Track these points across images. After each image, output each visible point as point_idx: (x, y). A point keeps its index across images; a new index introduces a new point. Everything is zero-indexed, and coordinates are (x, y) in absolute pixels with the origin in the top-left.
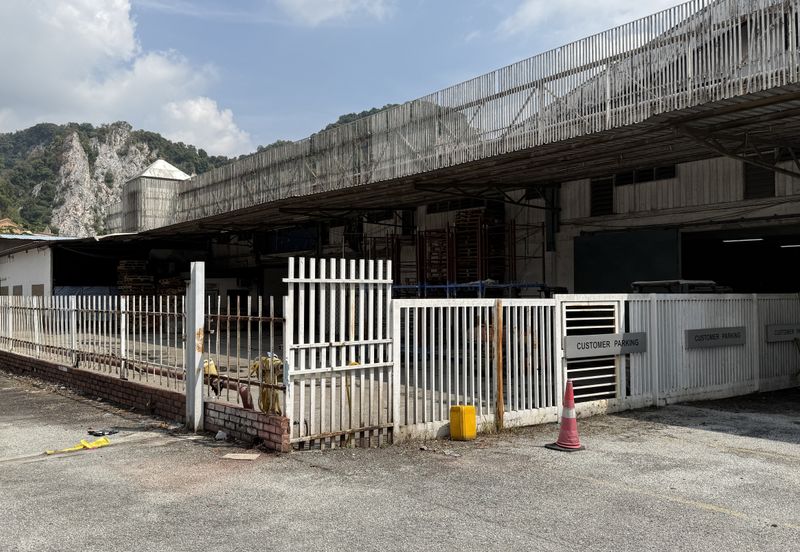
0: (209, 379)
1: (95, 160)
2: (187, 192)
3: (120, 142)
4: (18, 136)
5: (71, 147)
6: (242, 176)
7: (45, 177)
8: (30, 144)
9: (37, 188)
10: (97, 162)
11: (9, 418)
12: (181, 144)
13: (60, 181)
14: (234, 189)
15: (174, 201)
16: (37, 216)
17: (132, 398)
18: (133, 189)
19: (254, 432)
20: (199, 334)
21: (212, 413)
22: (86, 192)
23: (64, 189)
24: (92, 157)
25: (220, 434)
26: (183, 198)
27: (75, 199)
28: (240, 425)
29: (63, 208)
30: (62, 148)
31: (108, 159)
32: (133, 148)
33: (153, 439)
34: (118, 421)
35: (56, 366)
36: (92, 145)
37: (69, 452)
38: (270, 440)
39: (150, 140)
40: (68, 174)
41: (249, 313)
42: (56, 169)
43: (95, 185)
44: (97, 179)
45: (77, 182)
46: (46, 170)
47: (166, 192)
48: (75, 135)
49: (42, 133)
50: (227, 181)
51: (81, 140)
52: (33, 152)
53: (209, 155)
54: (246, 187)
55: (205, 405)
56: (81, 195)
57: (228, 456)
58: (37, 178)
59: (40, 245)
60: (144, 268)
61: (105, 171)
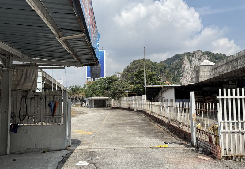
0: (198, 130)
1: (191, 63)
2: (214, 69)
3: (198, 56)
4: (171, 58)
5: (185, 59)
6: (231, 61)
7: (178, 69)
8: (174, 60)
9: (176, 72)
10: (192, 63)
11: (148, 135)
12: (217, 54)
13: (182, 69)
14: (229, 66)
15: (210, 72)
16: (176, 80)
17: (181, 134)
18: (197, 69)
19: (210, 150)
20: (194, 115)
21: (199, 141)
22: (189, 72)
23: (183, 72)
24: (190, 61)
25: (200, 149)
26: (213, 71)
27: (186, 74)
28: (206, 147)
29: (183, 77)
30: (182, 60)
31: (195, 62)
32: (202, 57)
33: (181, 147)
34: (175, 140)
35: (165, 122)
36: (190, 58)
37: (156, 147)
38: (214, 154)
39: (207, 54)
40: (184, 67)
41: (208, 109)
42: (181, 66)
43: (192, 69)
44: (192, 68)
45: (187, 69)
46: (178, 67)
47: (208, 69)
48: (186, 56)
49: (177, 57)
50: (227, 64)
51: (187, 57)
52: (175, 62)
53: (227, 56)
54: (233, 65)
55: (197, 138)
56: (188, 73)
57: (200, 157)
58: (176, 69)
59: (171, 88)
60: (201, 93)
61: (194, 65)
